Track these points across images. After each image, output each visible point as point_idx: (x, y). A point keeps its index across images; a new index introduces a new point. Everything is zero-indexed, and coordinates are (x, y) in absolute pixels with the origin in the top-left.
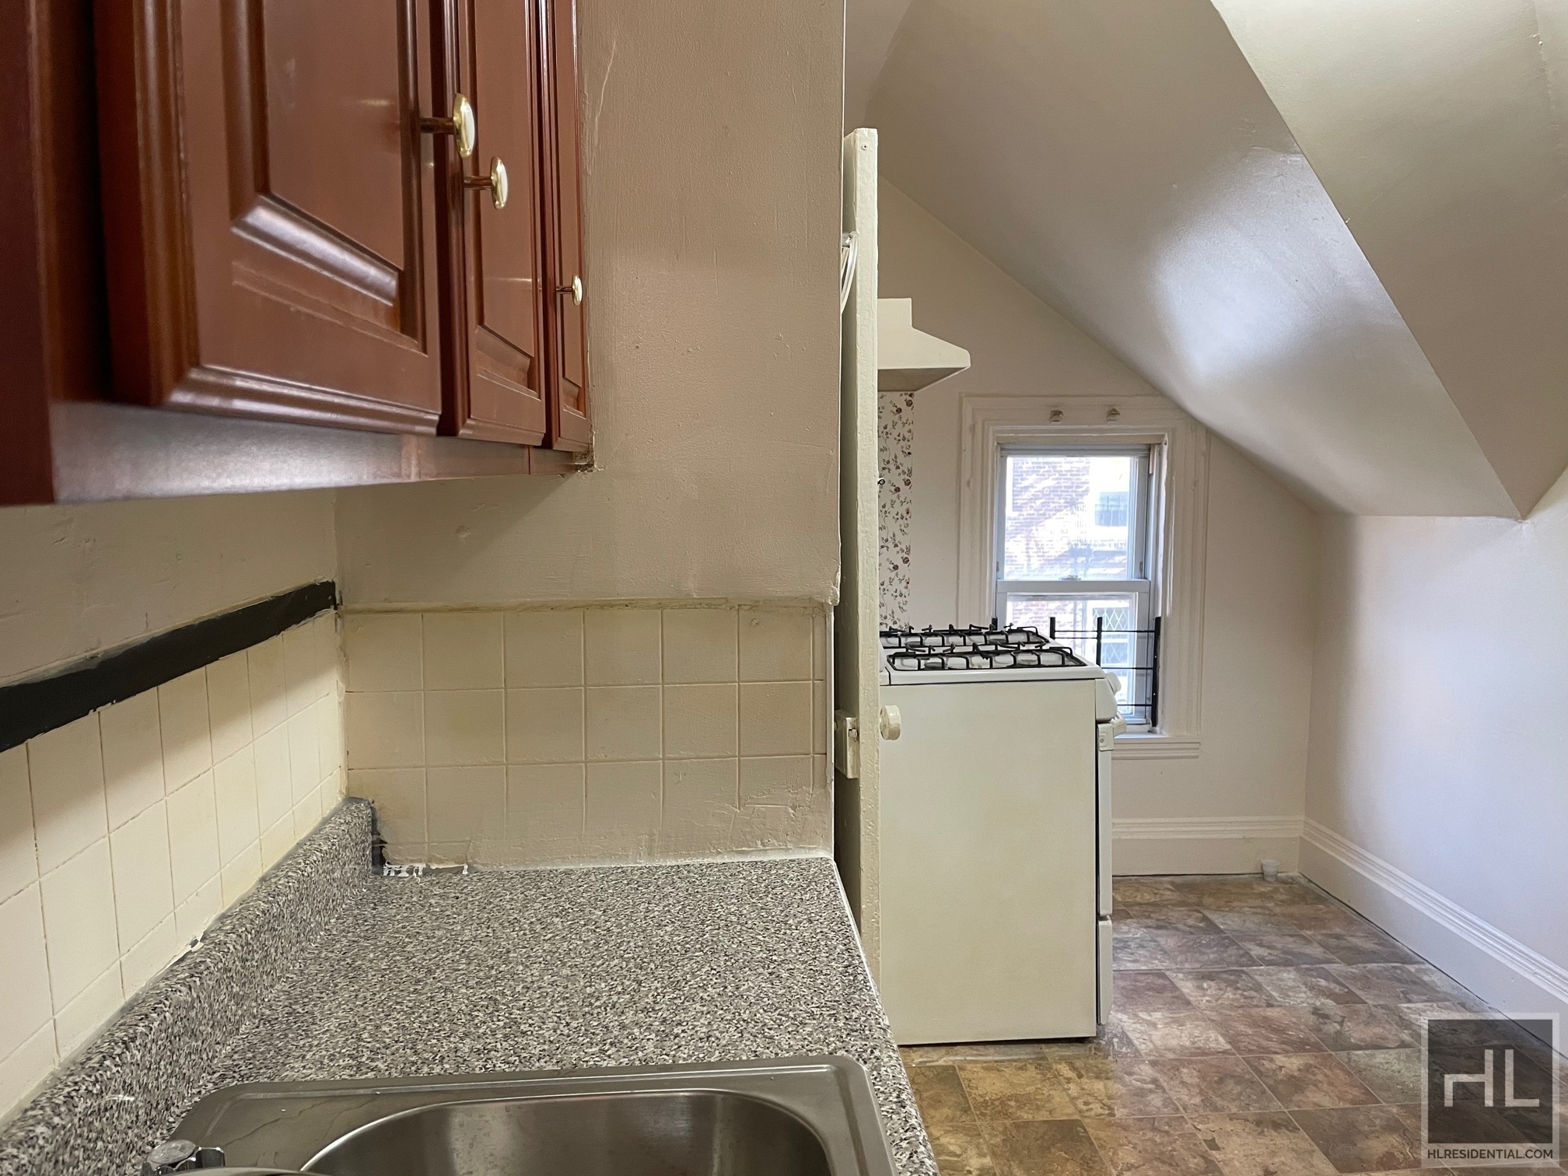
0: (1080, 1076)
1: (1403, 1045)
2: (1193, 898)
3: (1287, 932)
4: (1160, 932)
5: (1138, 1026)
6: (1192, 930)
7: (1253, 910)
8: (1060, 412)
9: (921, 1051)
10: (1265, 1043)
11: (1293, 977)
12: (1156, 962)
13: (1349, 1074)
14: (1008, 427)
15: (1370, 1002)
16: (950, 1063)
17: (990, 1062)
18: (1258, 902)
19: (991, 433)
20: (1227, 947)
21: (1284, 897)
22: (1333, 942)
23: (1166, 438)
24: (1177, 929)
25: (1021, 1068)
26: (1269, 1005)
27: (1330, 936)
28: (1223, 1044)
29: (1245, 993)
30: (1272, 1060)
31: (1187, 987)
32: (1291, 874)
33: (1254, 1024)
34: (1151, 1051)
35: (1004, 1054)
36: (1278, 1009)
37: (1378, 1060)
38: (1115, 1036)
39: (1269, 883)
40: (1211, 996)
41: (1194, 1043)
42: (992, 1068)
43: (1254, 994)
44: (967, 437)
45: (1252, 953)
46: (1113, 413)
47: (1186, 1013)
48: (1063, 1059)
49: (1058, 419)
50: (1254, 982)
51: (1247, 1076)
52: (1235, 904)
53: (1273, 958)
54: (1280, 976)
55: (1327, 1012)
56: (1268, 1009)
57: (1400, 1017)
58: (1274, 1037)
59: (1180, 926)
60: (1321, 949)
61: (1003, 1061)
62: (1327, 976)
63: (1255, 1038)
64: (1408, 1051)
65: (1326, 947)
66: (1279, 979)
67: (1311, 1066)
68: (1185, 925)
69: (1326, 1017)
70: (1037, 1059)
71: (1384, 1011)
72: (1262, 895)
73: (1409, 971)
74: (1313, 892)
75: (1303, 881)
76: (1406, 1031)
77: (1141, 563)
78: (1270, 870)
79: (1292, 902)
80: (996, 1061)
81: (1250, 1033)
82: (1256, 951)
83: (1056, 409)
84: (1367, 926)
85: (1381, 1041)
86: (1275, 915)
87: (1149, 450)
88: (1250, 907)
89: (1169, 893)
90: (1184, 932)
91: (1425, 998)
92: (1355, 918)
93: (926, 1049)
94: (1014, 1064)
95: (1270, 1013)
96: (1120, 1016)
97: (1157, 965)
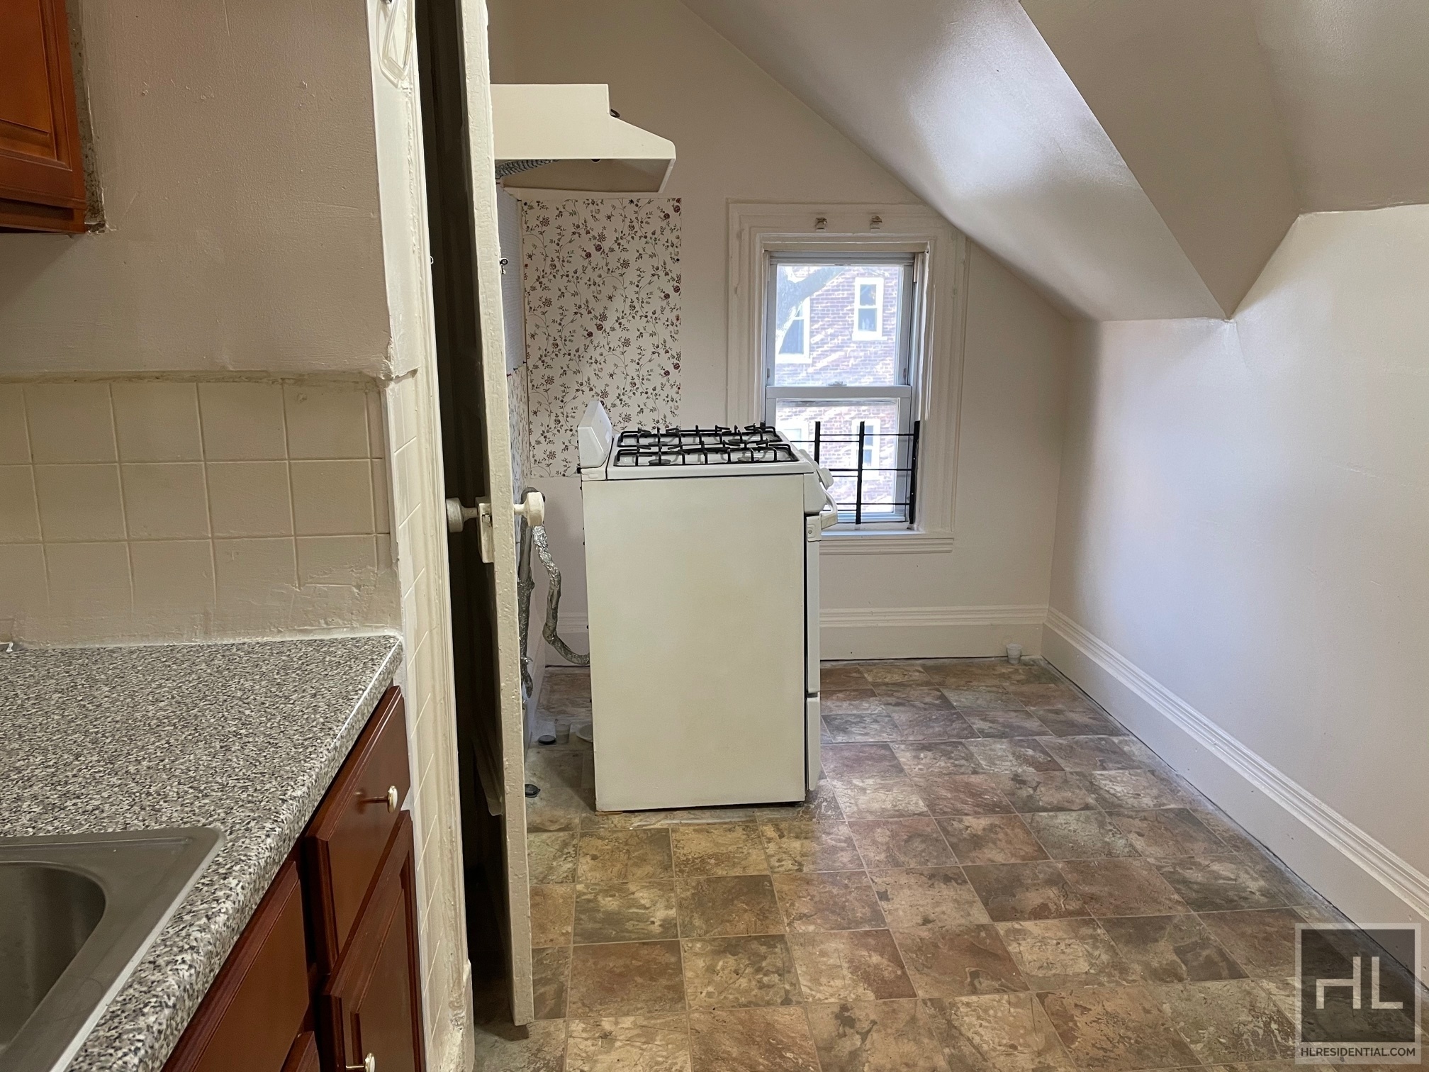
0: (781, 836)
1: (1087, 807)
2: (937, 679)
3: (1013, 708)
4: (897, 708)
5: (849, 791)
6: (927, 706)
7: (989, 689)
8: (824, 219)
9: (642, 816)
10: (959, 805)
11: (1004, 747)
12: (885, 735)
13: (1029, 833)
14: (774, 235)
15: (1067, 769)
16: (665, 827)
17: (703, 824)
18: (996, 682)
19: (758, 240)
20: (954, 721)
21: (1023, 677)
22: (1052, 716)
23: (929, 247)
24: (914, 706)
25: (730, 830)
26: (975, 772)
27: (1050, 711)
28: (922, 806)
29: (956, 762)
30: (961, 821)
31: (905, 757)
32: (1033, 657)
33: (955, 789)
34: (853, 813)
35: (719, 817)
36: (981, 776)
37: (1058, 821)
38: (825, 800)
39: (1013, 665)
40: (924, 765)
41: (895, 806)
42: (703, 830)
43: (963, 762)
44: (734, 243)
45: (974, 726)
46: (876, 221)
47: (897, 780)
48: (770, 821)
49: (823, 226)
50: (967, 752)
51: (935, 835)
52: (975, 683)
53: (992, 730)
54: (993, 747)
55: (1024, 778)
56: (973, 776)
57: (1091, 783)
58: (970, 800)
59: (917, 703)
60: (1039, 723)
61: (714, 824)
62: (1036, 746)
63: (952, 801)
64: (1088, 813)
65: (1043, 721)
66: (991, 750)
67: (996, 826)
68: (922, 702)
69: (1024, 782)
70: (747, 821)
71: (1078, 777)
72: (1002, 676)
73: (1113, 742)
74: (1049, 672)
75: (1042, 663)
76: (1093, 796)
77: (905, 370)
78: (1014, 653)
79: (1027, 682)
80: (708, 824)
81: (949, 796)
82: (978, 724)
83: (819, 217)
84: (1088, 702)
85: (1066, 804)
86: (1007, 693)
87: (914, 259)
88: (987, 686)
89: (917, 674)
90: (919, 708)
91: (1119, 766)
92: (1079, 695)
93: (647, 814)
94: (724, 826)
95: (974, 779)
96: (835, 782)
97: (885, 737)
